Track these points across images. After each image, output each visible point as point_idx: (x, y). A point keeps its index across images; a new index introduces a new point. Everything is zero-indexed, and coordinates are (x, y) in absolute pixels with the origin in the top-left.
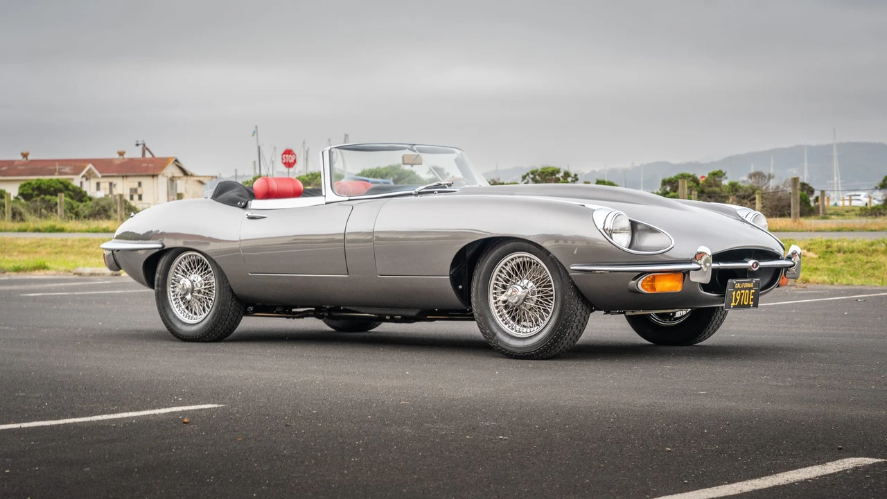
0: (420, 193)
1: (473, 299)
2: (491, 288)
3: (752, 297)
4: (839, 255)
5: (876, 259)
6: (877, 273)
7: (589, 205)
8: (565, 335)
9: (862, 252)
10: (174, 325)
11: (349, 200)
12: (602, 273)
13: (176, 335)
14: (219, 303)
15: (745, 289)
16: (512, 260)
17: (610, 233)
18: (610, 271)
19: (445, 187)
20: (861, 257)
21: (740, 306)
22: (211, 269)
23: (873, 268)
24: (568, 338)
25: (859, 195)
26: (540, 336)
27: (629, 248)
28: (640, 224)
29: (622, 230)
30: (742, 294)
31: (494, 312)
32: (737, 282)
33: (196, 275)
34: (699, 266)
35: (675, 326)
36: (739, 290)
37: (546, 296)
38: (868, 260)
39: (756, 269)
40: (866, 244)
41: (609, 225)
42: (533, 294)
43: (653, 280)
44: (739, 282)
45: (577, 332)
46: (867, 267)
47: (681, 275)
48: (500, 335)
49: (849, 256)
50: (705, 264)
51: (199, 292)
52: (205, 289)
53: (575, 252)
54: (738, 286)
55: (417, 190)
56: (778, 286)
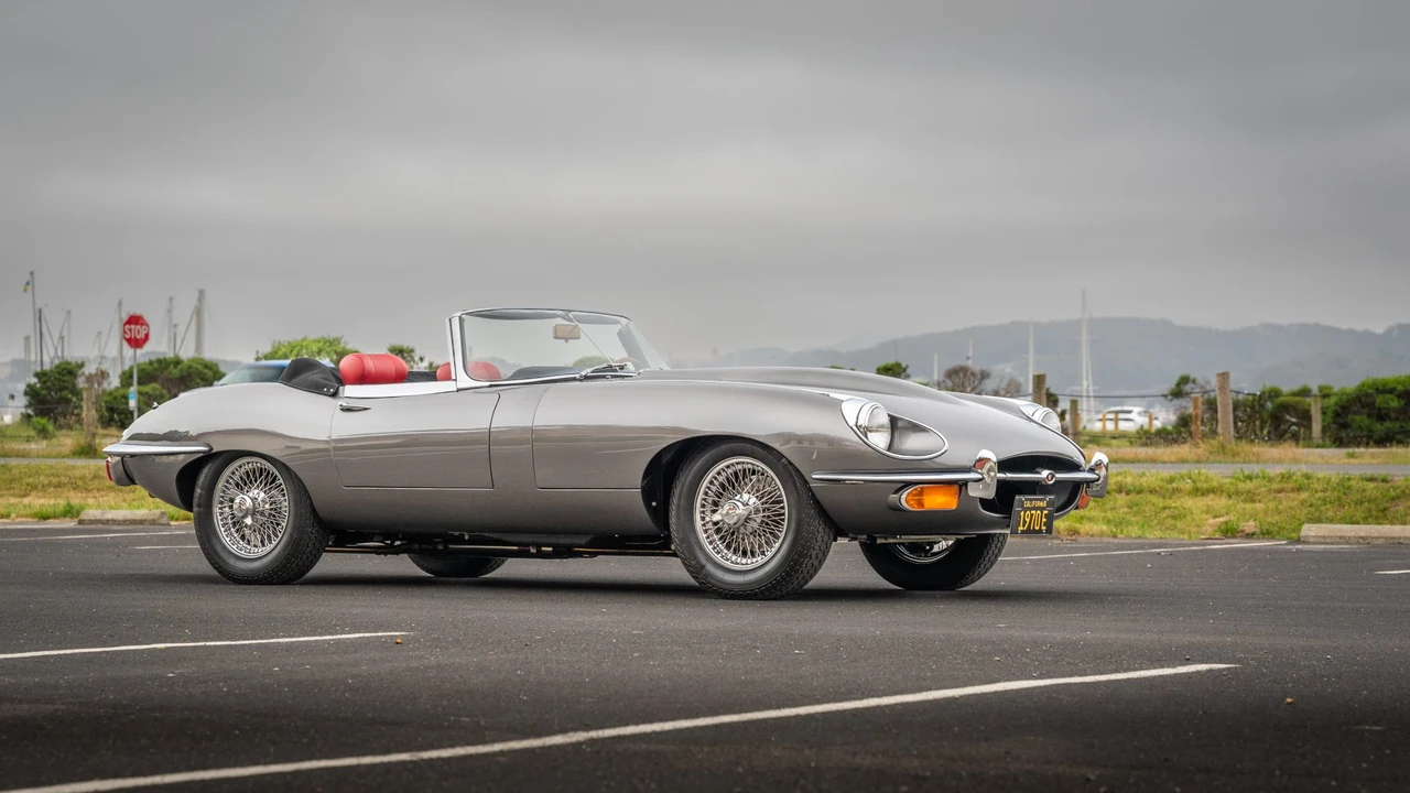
0: (587, 378)
1: (673, 521)
2: (698, 504)
3: (1044, 520)
4: (1118, 496)
5: (1178, 504)
6: (1179, 524)
7: (835, 395)
8: (801, 567)
9: (1156, 491)
10: (224, 561)
11: (490, 386)
12: (854, 484)
13: (229, 576)
14: (294, 527)
15: (1036, 509)
16: (728, 467)
17: (866, 430)
18: (864, 481)
19: (616, 371)
20: (1154, 499)
21: (1029, 532)
22: (281, 481)
23: (1174, 518)
24: (805, 572)
25: (1129, 412)
26: (767, 569)
27: (889, 450)
28: (901, 419)
29: (879, 429)
30: (1032, 515)
31: (702, 536)
32: (1026, 500)
33: (256, 491)
34: (980, 476)
35: (933, 563)
36: (1030, 510)
37: (775, 516)
38: (1166, 504)
39: (1051, 482)
40: (1162, 480)
41: (863, 421)
42: (757, 511)
43: (921, 493)
44: (1029, 500)
45: (816, 563)
46: (1165, 515)
47: (956, 487)
48: (710, 568)
49: (1134, 497)
50: (988, 473)
51: (262, 514)
52: (271, 509)
53: (814, 457)
54: (1027, 504)
55: (583, 373)
56: (1077, 508)
